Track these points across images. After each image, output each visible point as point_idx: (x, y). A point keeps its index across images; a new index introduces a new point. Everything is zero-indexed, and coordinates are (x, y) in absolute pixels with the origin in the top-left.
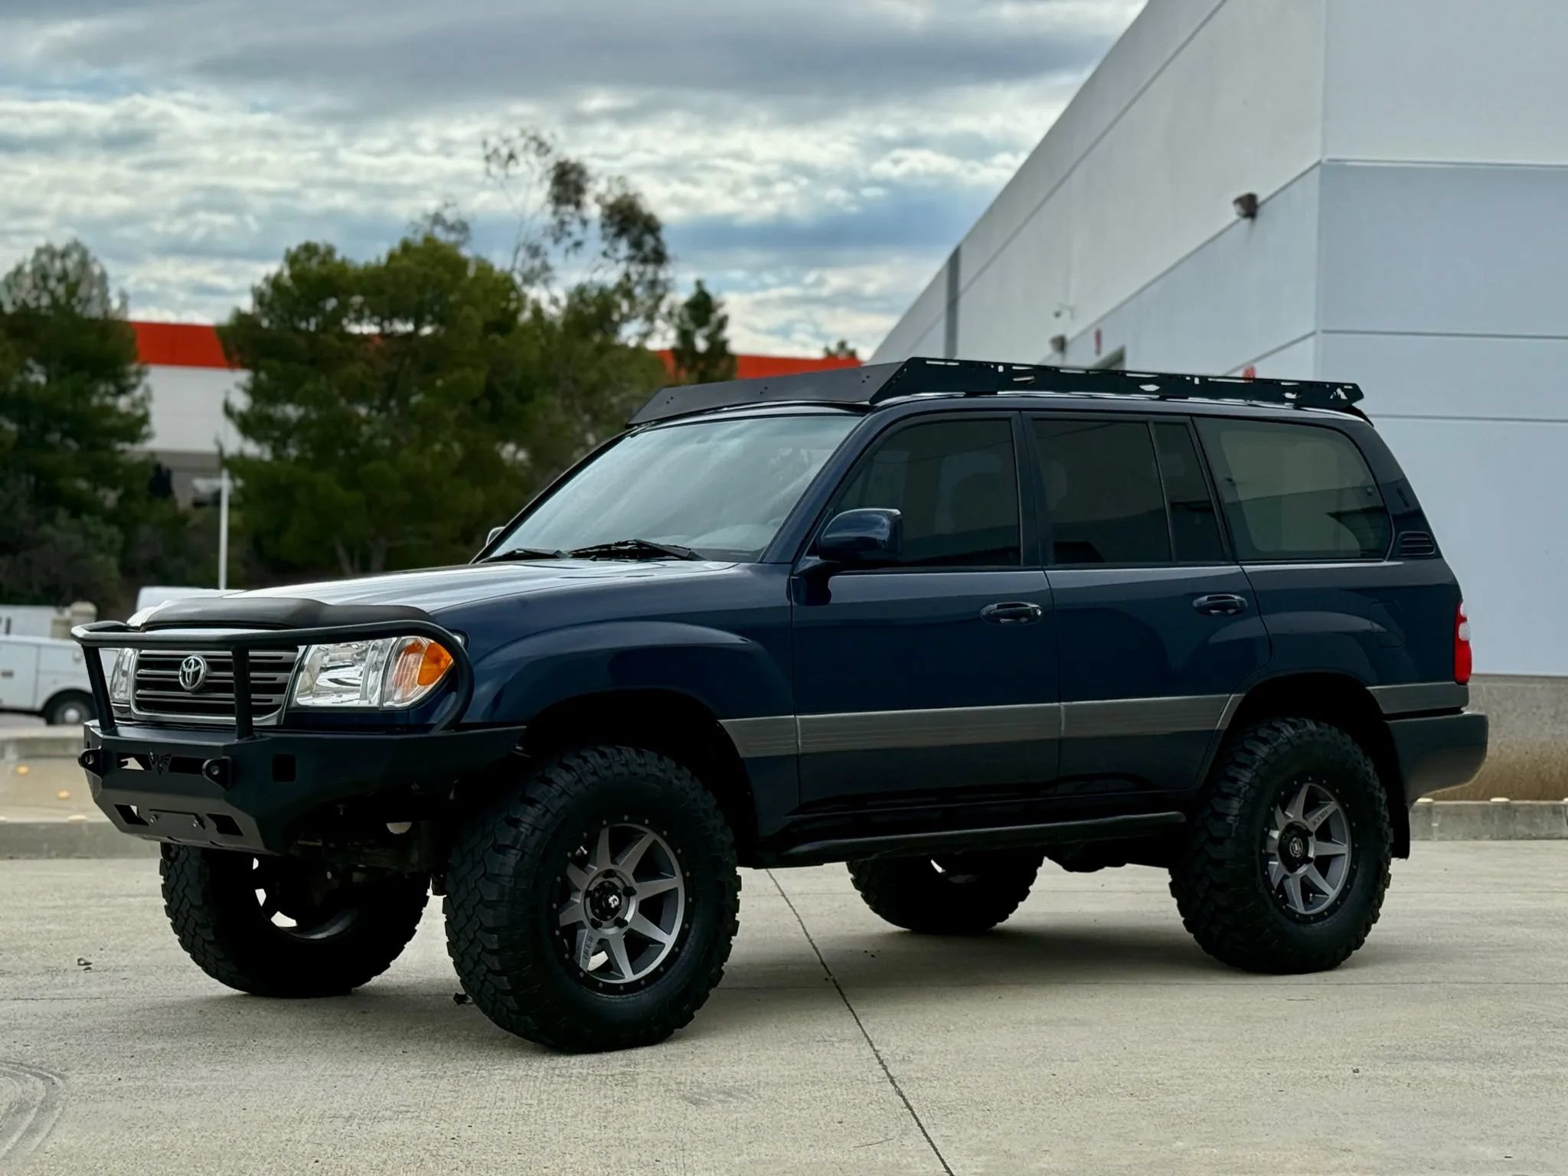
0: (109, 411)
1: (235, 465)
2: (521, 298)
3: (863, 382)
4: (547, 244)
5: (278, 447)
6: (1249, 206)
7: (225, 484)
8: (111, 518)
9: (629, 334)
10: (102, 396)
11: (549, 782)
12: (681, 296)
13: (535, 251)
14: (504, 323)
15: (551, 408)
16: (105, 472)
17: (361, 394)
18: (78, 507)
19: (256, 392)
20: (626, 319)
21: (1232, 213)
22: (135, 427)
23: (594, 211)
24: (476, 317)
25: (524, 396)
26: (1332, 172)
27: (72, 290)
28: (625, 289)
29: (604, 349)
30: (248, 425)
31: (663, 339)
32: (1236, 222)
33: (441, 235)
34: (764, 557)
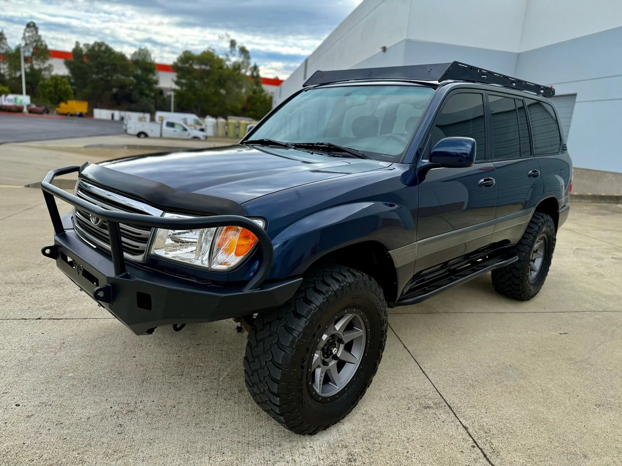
0: (152, 79)
1: (174, 90)
2: (225, 64)
3: (429, 71)
4: (229, 54)
5: (182, 87)
6: (384, 49)
7: (172, 94)
8: (153, 98)
9: (243, 71)
10: (151, 76)
11: (309, 302)
12: (252, 65)
13: (227, 55)
14: (221, 68)
15: (229, 84)
16: (151, 90)
17: (196, 78)
18: (147, 96)
19: (179, 77)
20: (243, 68)
21: (380, 50)
22: (156, 82)
23: (237, 49)
24: (217, 66)
25: (225, 81)
26: (408, 42)
27: (145, 56)
28: (243, 62)
29: (239, 74)
30: (177, 83)
31: (248, 73)
32: (380, 53)
33: (210, 50)
34: (403, 160)
